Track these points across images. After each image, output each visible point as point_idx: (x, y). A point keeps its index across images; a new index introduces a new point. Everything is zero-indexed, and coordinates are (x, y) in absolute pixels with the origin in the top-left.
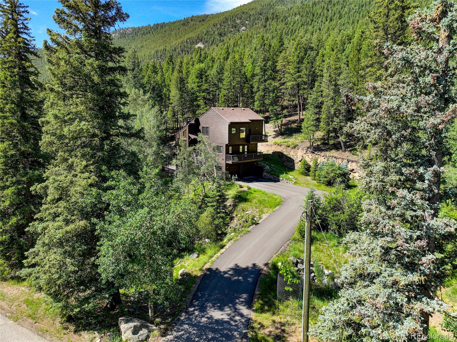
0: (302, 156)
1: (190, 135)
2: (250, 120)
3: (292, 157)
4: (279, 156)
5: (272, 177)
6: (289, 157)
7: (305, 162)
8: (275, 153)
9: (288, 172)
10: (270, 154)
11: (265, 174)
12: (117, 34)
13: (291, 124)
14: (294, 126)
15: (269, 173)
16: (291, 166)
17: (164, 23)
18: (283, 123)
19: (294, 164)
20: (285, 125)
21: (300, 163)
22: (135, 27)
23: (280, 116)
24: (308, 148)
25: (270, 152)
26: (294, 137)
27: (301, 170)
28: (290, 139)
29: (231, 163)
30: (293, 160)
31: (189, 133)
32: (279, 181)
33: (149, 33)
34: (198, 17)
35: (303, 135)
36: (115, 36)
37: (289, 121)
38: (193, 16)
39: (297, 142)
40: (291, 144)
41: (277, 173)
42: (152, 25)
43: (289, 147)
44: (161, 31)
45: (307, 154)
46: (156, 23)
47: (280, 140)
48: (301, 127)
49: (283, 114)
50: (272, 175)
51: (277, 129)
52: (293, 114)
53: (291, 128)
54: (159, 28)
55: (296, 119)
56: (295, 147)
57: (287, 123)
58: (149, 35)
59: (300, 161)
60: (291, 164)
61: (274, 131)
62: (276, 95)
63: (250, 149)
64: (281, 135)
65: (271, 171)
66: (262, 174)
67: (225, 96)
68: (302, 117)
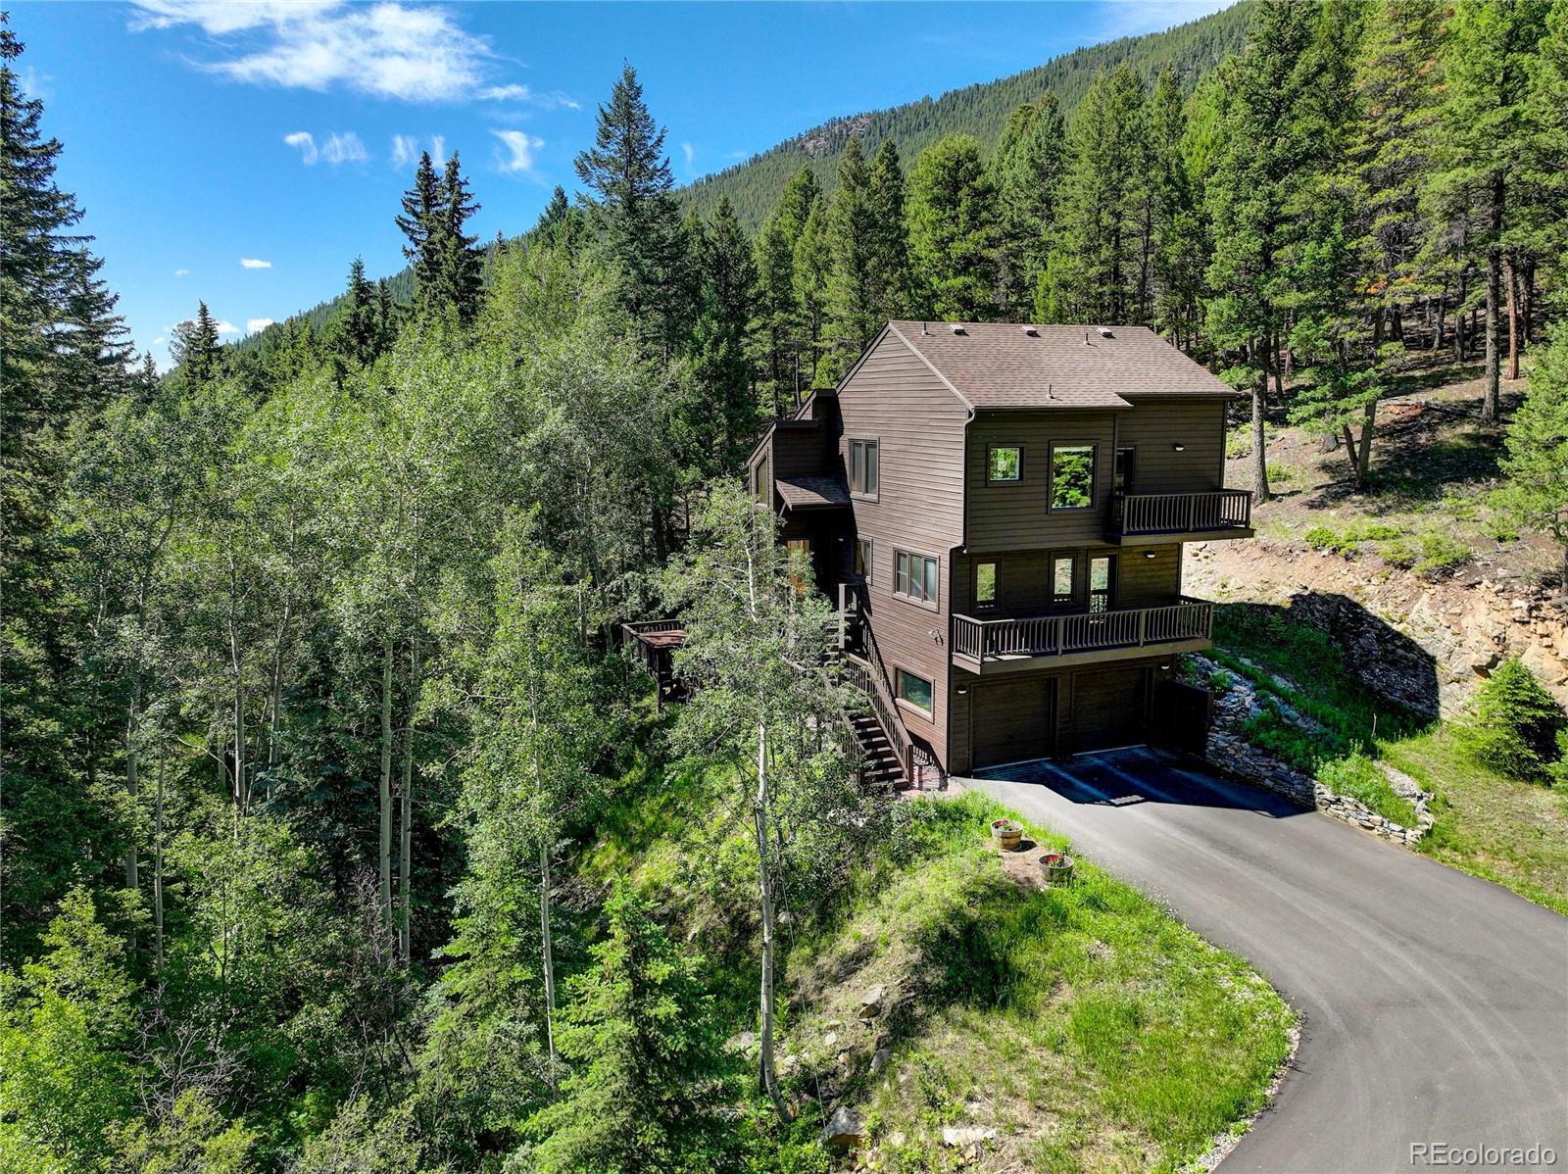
0: (1500, 640)
1: (782, 486)
2: (1123, 396)
3: (1421, 639)
4: (1334, 621)
5: (1262, 766)
6: (1398, 635)
7: (1517, 684)
8: (1305, 601)
9: (1380, 743)
10: (1275, 608)
11: (1218, 738)
12: (822, 141)
13: (1431, 428)
14: (1451, 435)
15: (1245, 737)
16: (1411, 697)
17: (978, 86)
18: (1381, 419)
19: (1432, 687)
20: (1392, 431)
21: (1478, 683)
22: (881, 110)
23: (1358, 376)
24: (1549, 582)
25: (1281, 596)
26: (1444, 503)
27: (1486, 738)
28: (1416, 516)
29: (977, 670)
30: (1432, 660)
31: (779, 475)
32: (1305, 804)
33: (927, 124)
34: (1100, 49)
35: (1512, 491)
36: (815, 147)
37: (1428, 409)
38: (1080, 51)
39: (1462, 537)
40: (1419, 548)
41: (1299, 745)
42: (936, 99)
43: (1404, 567)
44: (967, 115)
45: (1541, 628)
46: (951, 91)
47: (1348, 520)
48: (1497, 443)
49: (1380, 359)
50: (1268, 753)
51: (1342, 454)
52: (1455, 373)
53: (1437, 452)
54: (961, 104)
55: (1469, 397)
56: (1447, 573)
57: (1414, 418)
58: (923, 134)
59: (1482, 671)
60: (1413, 684)
61: (1325, 467)
62: (1337, 247)
63: (1126, 577)
64: (1358, 491)
65: (1265, 725)
66: (1205, 738)
67: (1064, 285)
68: (1508, 386)
